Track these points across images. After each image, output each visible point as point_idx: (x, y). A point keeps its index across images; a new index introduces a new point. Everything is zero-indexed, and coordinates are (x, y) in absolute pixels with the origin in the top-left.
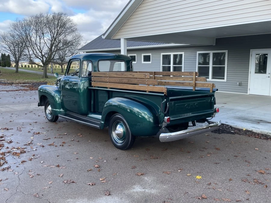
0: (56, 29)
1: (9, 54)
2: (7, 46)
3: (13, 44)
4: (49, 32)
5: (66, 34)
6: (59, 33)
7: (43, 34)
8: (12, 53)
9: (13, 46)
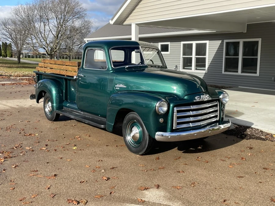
0: (63, 14)
1: (10, 43)
2: (8, 34)
3: (15, 31)
4: (55, 18)
5: (74, 20)
6: (66, 19)
7: (48, 20)
8: (14, 42)
9: (14, 34)
